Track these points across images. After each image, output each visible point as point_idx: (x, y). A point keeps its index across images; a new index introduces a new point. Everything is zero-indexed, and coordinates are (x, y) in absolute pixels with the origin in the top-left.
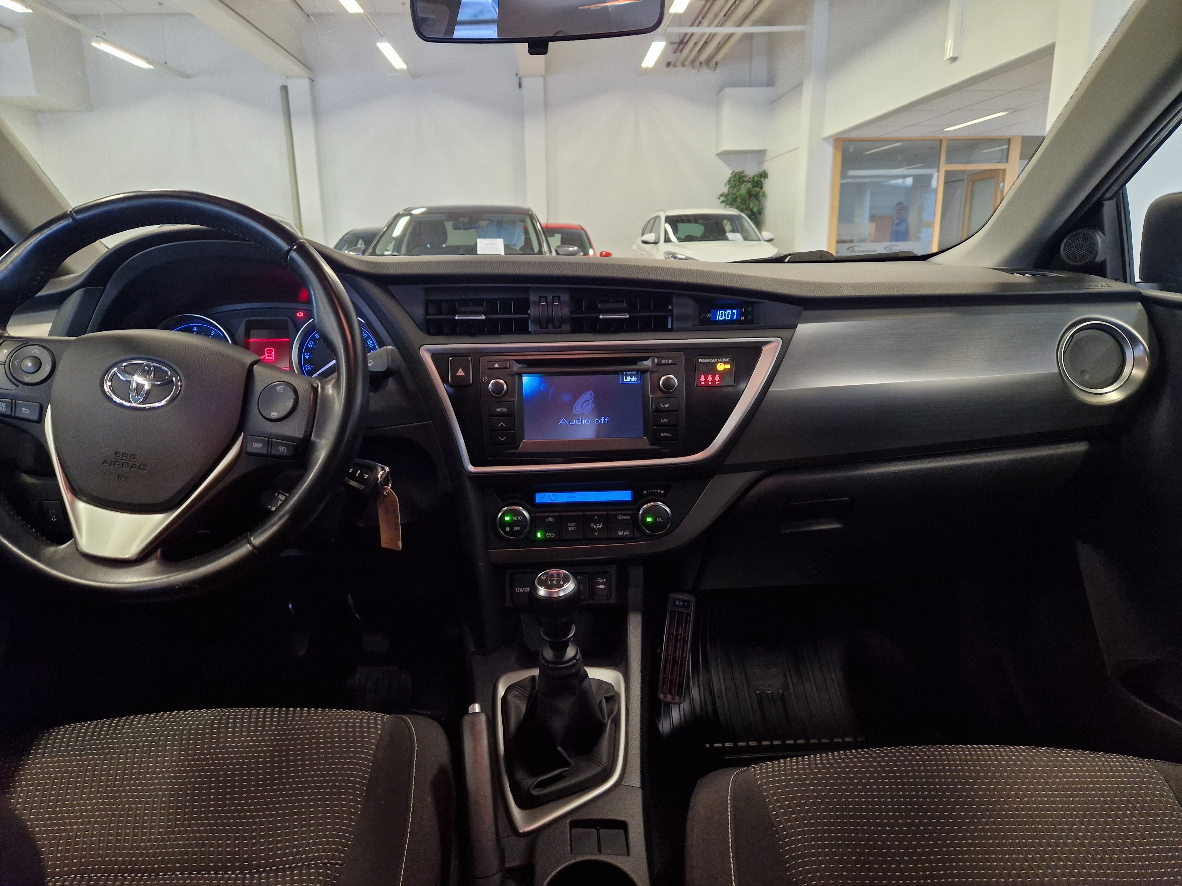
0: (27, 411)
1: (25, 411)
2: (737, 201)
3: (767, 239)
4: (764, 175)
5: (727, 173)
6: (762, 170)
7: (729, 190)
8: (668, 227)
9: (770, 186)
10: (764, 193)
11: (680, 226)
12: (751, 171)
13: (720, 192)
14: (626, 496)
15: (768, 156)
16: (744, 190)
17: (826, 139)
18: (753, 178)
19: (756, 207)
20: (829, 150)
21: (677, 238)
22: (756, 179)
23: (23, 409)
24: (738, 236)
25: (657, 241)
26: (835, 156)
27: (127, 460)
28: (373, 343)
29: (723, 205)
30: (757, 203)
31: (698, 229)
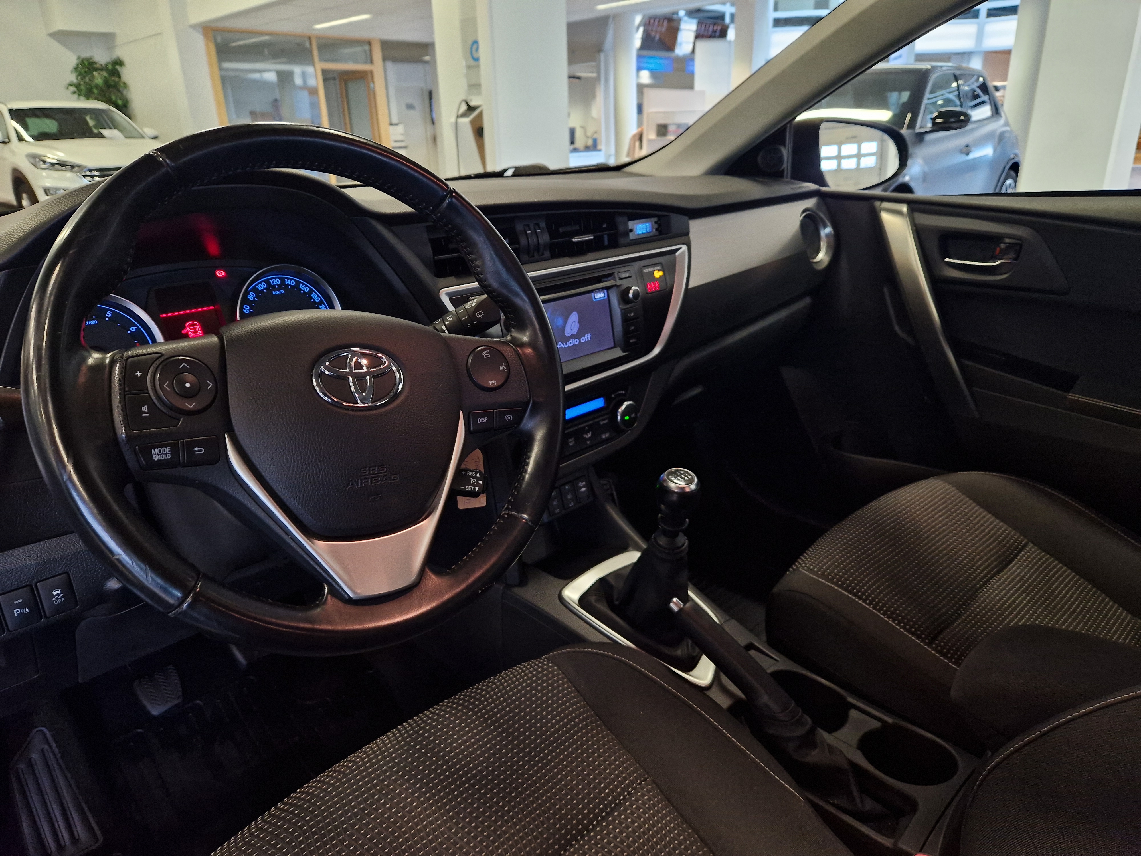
0: (201, 451)
1: (199, 451)
2: (93, 93)
3: (152, 135)
4: (119, 62)
5: (71, 60)
6: (114, 57)
7: (77, 79)
8: (14, 124)
9: (127, 74)
10: (125, 84)
11: (30, 121)
12: (102, 57)
13: (72, 82)
14: (598, 404)
15: (119, 41)
16: (98, 78)
17: (194, 27)
18: (106, 65)
19: (120, 99)
20: (199, 41)
21: (32, 137)
22: (110, 67)
23: (196, 449)
24: (115, 133)
25: (7, 140)
26: (207, 47)
27: (376, 474)
28: (319, 296)
29: (76, 96)
30: (119, 95)
31: (51, 126)
